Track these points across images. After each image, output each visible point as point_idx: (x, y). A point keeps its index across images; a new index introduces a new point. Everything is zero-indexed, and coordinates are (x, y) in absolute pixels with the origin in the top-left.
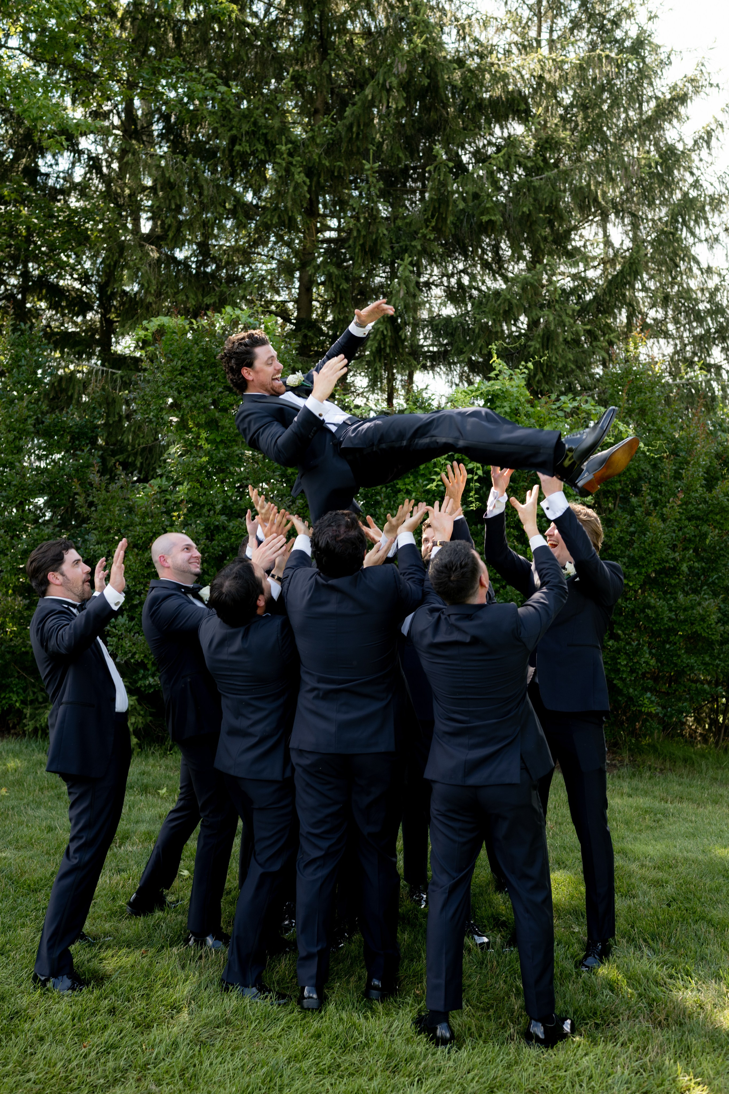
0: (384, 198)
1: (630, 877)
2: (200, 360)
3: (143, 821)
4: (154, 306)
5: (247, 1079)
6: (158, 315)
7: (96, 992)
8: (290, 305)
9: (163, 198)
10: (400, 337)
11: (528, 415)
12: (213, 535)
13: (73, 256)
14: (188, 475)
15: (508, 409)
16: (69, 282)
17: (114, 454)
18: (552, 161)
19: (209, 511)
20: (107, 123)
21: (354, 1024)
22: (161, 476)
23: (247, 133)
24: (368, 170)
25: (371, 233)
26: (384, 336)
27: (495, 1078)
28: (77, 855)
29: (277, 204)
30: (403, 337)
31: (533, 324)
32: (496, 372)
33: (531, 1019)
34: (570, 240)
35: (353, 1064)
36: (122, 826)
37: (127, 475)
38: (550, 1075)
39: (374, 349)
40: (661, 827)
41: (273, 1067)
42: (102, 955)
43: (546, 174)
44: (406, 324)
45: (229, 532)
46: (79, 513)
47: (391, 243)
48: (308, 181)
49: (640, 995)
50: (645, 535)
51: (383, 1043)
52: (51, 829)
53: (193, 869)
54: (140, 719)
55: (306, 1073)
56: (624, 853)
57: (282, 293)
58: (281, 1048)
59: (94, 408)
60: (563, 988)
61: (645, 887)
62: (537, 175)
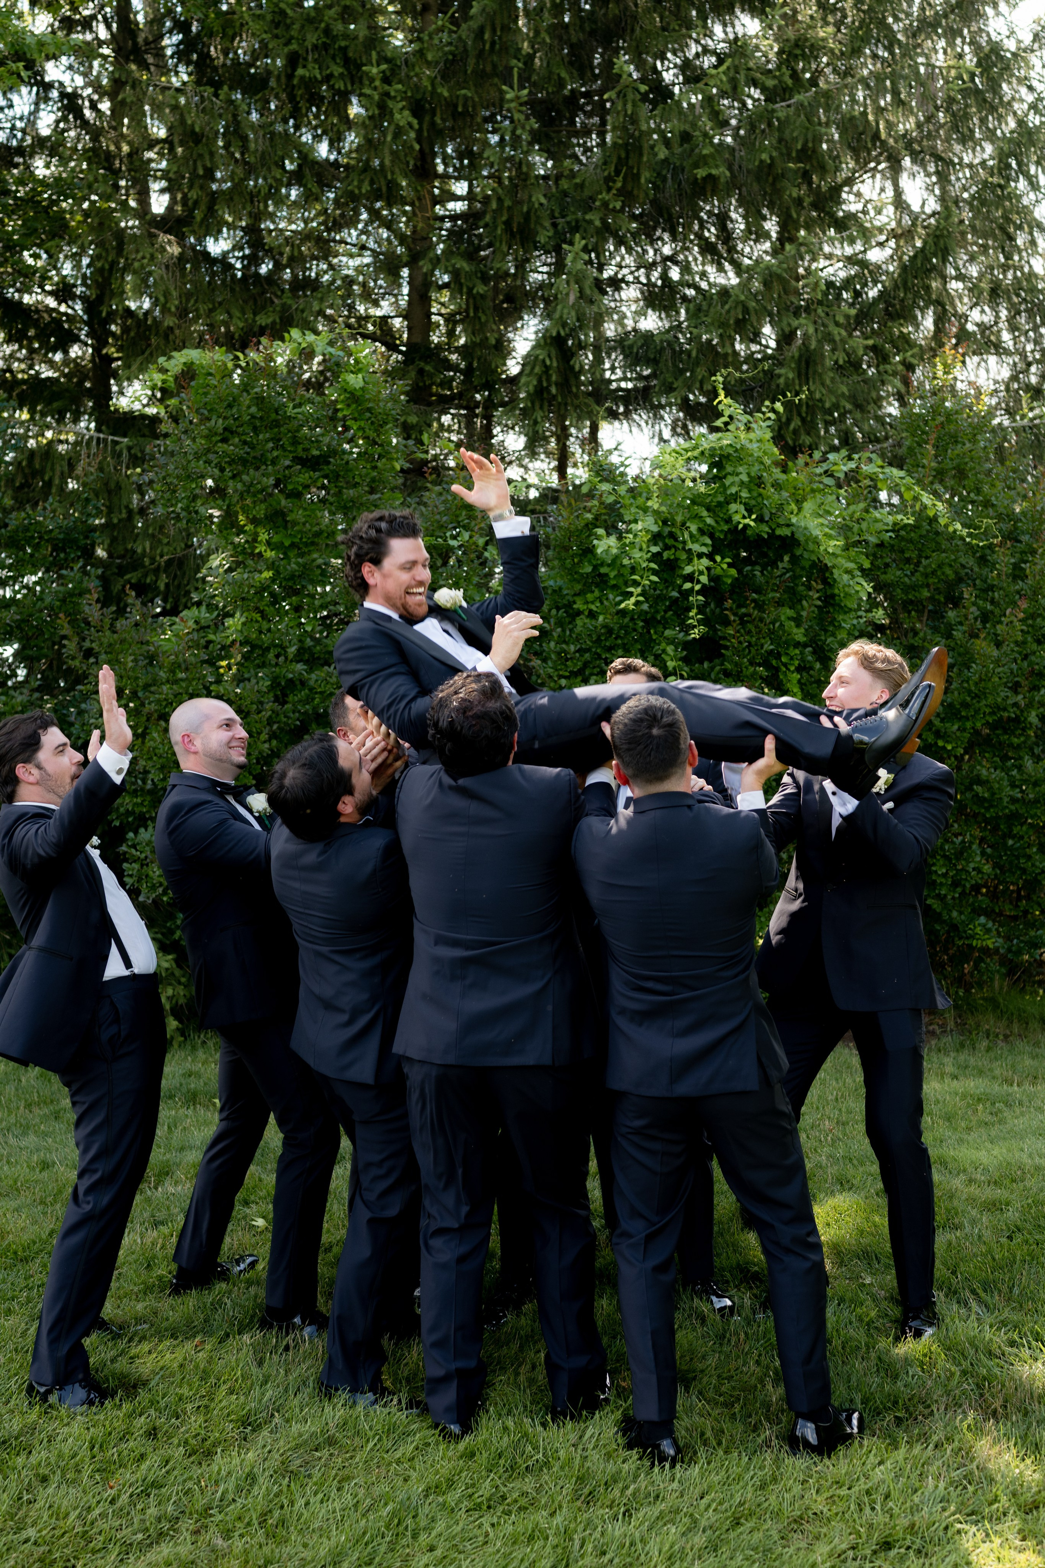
0: (539, 143)
1: (951, 1197)
2: (253, 417)
3: (191, 1148)
4: (177, 332)
5: (363, 1523)
6: (184, 347)
7: (127, 1407)
8: (397, 323)
9: (184, 157)
10: (573, 368)
11: (777, 485)
12: (285, 695)
13: (44, 256)
14: (242, 600)
15: (745, 478)
16: (39, 297)
17: (122, 571)
18: (808, 75)
19: (277, 656)
20: (89, 37)
21: (526, 1435)
22: (199, 604)
23: (315, 47)
24: (512, 101)
25: (520, 203)
26: (547, 368)
27: (741, 1504)
28: (90, 1198)
29: (368, 160)
30: (577, 368)
31: (785, 338)
32: (726, 419)
33: (797, 1417)
34: (839, 202)
35: (524, 1494)
36: (157, 1156)
37: (144, 604)
38: (826, 1495)
39: (531, 388)
40: (1002, 1121)
41: (401, 1503)
42: (133, 1352)
43: (797, 98)
44: (581, 346)
45: (311, 689)
46: (69, 668)
47: (553, 217)
48: (415, 122)
49: (964, 1373)
50: (969, 668)
51: (571, 1460)
52: (45, 1165)
53: (271, 1216)
54: (181, 991)
55: (452, 1510)
56: (944, 1163)
57: (382, 303)
58: (414, 1475)
59: (87, 500)
60: (847, 1368)
61: (974, 1212)
62: (783, 100)
